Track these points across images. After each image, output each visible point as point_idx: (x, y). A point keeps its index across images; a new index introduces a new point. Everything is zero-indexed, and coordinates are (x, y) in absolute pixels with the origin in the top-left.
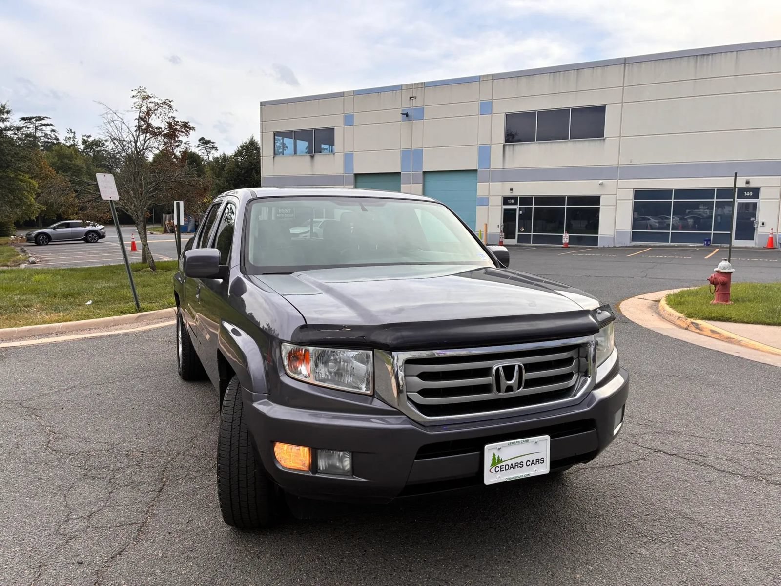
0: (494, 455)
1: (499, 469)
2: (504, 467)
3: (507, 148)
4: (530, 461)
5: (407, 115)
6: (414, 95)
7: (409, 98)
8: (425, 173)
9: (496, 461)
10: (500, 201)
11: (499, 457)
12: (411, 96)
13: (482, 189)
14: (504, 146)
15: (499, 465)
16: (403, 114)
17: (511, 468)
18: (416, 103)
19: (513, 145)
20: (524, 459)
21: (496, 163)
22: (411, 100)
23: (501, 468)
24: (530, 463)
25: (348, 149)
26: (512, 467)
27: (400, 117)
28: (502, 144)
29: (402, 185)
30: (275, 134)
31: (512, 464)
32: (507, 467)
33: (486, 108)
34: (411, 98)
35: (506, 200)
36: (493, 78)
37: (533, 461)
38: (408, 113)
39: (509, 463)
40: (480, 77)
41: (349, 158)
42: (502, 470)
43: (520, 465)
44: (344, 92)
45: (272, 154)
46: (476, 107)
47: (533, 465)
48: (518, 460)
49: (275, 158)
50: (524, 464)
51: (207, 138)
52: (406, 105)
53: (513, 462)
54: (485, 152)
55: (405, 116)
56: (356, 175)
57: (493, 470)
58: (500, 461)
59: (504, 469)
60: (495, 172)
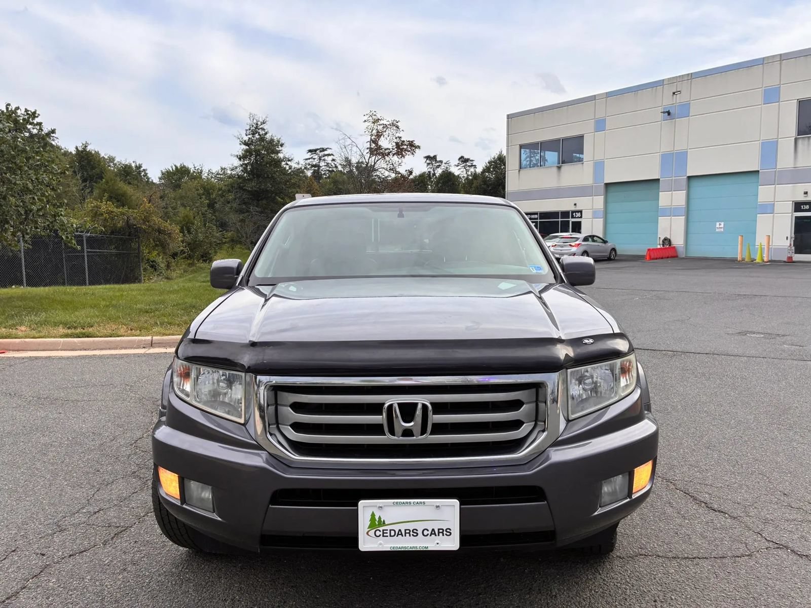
0: (373, 515)
1: (381, 533)
2: (388, 532)
3: (800, 142)
4: (428, 530)
5: (669, 113)
6: (678, 90)
7: (672, 94)
8: (689, 178)
9: (376, 523)
10: (790, 207)
11: (380, 518)
12: (675, 91)
13: (765, 193)
14: (796, 140)
15: (381, 529)
16: (664, 112)
17: (398, 534)
18: (679, 99)
19: (809, 137)
20: (420, 527)
21: (785, 160)
22: (675, 96)
23: (383, 533)
24: (429, 533)
25: (598, 157)
26: (400, 533)
27: (660, 116)
28: (794, 138)
29: (660, 193)
30: (521, 147)
31: (400, 530)
32: (393, 533)
33: (772, 96)
34: (674, 93)
35: (798, 206)
36: (781, 59)
37: (433, 530)
38: (670, 111)
39: (396, 528)
40: (764, 58)
41: (599, 167)
42: (385, 535)
43: (415, 533)
44: (595, 96)
45: (518, 167)
46: (759, 96)
47: (433, 536)
48: (411, 526)
49: (520, 172)
50: (420, 532)
51: (466, 157)
52: (668, 101)
53: (403, 527)
54: (769, 149)
55: (667, 114)
56: (607, 185)
57: (372, 533)
58: (382, 523)
59: (388, 534)
60: (783, 172)
